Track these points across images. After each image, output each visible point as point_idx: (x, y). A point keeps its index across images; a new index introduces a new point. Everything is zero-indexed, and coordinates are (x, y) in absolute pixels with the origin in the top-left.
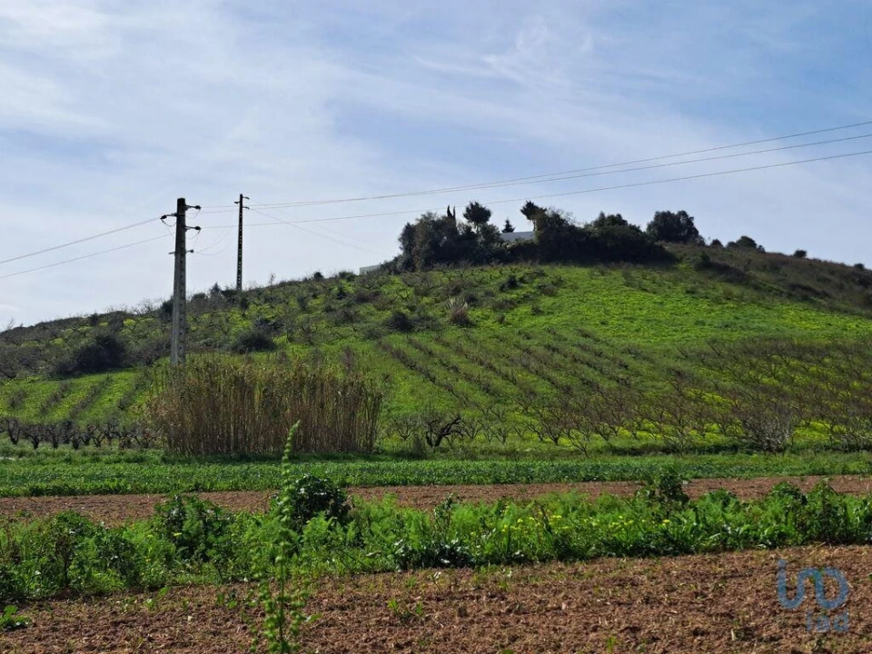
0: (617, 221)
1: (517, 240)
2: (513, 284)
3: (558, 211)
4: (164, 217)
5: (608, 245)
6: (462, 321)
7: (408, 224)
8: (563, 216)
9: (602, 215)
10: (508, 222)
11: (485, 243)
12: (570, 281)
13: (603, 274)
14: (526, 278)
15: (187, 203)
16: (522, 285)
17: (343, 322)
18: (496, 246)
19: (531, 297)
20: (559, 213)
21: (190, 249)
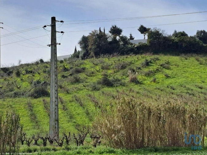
0: (183, 34)
1: (139, 43)
2: (148, 64)
3: (158, 29)
4: (45, 26)
5: (183, 45)
6: (135, 81)
7: (84, 36)
8: (160, 32)
9: (175, 31)
10: (131, 35)
11: (124, 45)
12: (173, 62)
13: (186, 59)
14: (152, 61)
15: (56, 19)
16: (151, 64)
17: (75, 82)
18: (130, 46)
19: (160, 70)
20: (159, 31)
21: (59, 43)
